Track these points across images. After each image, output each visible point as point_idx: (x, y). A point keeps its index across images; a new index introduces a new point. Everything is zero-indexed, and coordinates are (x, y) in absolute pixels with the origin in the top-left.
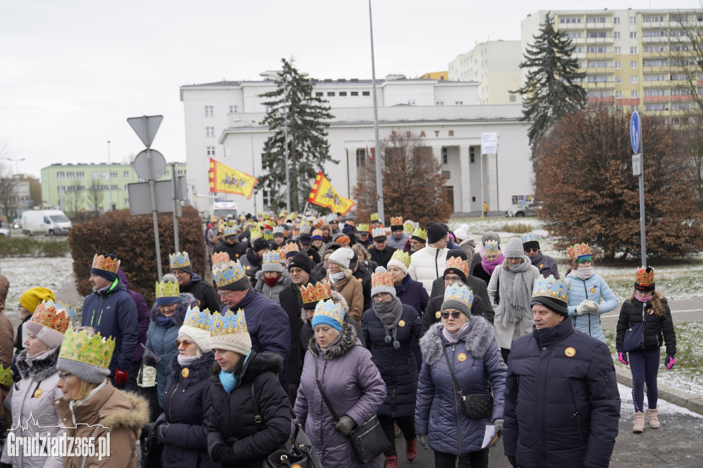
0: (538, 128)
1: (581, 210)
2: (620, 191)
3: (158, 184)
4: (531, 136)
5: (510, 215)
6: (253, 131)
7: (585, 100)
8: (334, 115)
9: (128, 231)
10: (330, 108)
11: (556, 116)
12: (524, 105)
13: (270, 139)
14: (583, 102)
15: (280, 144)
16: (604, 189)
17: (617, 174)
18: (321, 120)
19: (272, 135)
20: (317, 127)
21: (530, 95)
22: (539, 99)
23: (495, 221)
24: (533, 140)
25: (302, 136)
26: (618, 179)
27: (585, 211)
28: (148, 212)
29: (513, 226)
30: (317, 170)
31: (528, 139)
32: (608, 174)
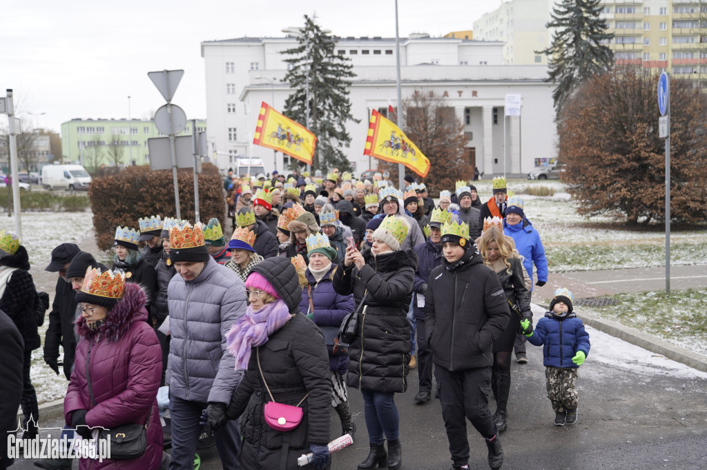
0: (563, 89)
1: (606, 174)
2: (647, 155)
3: (179, 141)
4: (556, 97)
5: (533, 178)
6: (275, 88)
7: (612, 62)
8: (356, 74)
9: (147, 186)
10: (352, 66)
11: (582, 77)
12: (551, 64)
13: (291, 97)
15: (301, 102)
16: (629, 153)
17: (643, 137)
18: (343, 78)
19: (293, 93)
20: (339, 85)
21: (557, 56)
22: (565, 59)
23: (517, 183)
24: (558, 102)
25: (324, 94)
26: (644, 142)
27: (609, 175)
28: (167, 167)
29: (535, 189)
30: (339, 130)
31: (552, 101)
32: (634, 137)
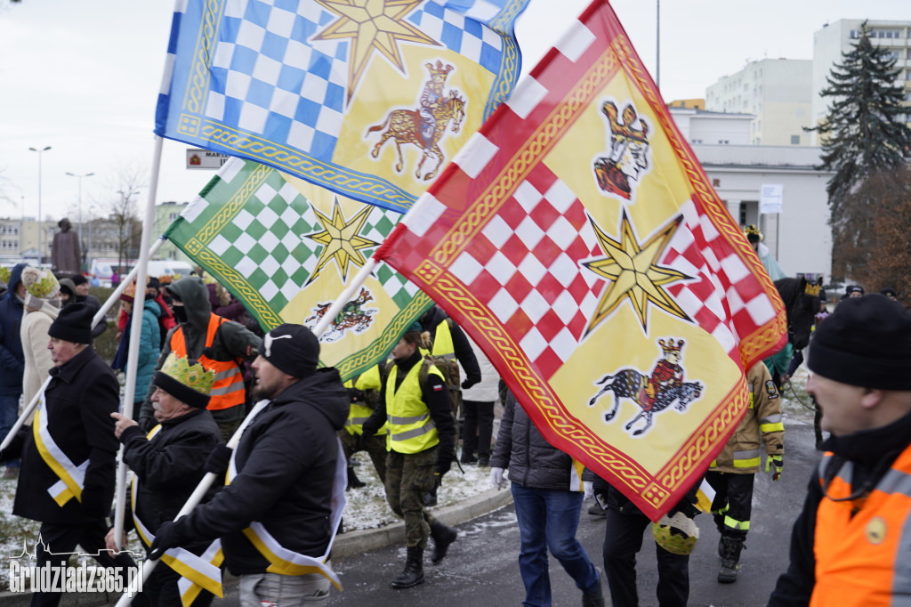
0: (842, 180)
4: (831, 191)
11: (867, 165)
12: (825, 146)
14: (906, 148)
21: (834, 135)
22: (845, 140)
24: (834, 198)
31: (826, 195)
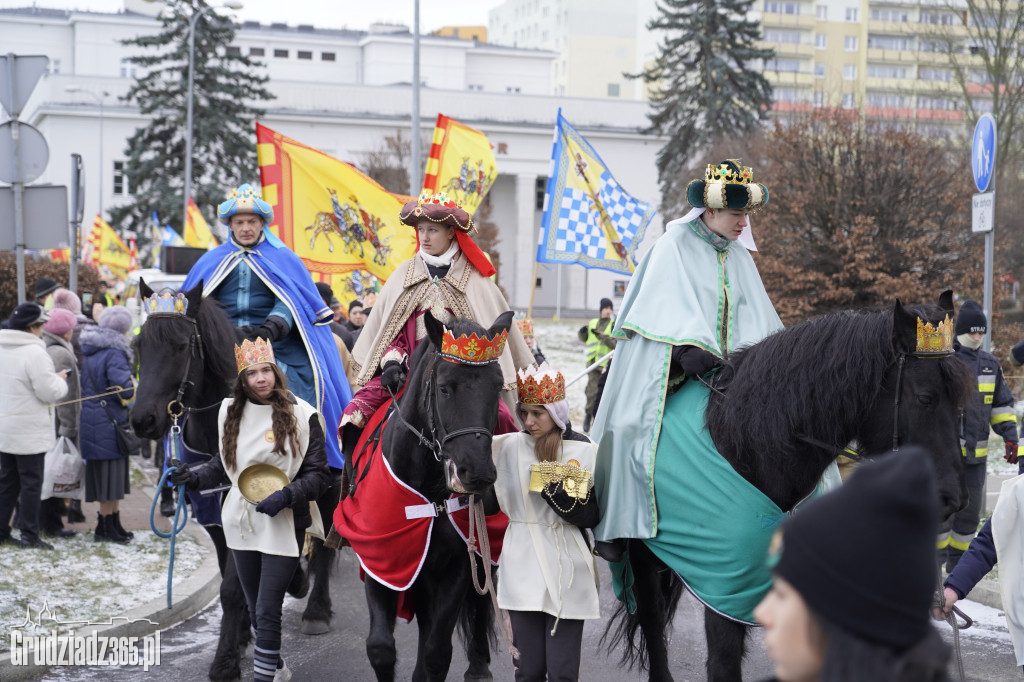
0: (676, 150)
1: (795, 308)
2: (870, 276)
4: (663, 165)
6: (106, 114)
7: (769, 103)
8: (275, 94)
10: (267, 79)
11: (711, 129)
12: (654, 101)
13: (141, 132)
14: (763, 107)
15: (157, 144)
16: (837, 270)
17: (866, 243)
18: (247, 102)
19: (145, 122)
20: (238, 115)
21: (666, 85)
22: (681, 93)
24: (666, 174)
25: (209, 130)
26: (868, 251)
27: (802, 310)
28: (7, 246)
31: (655, 171)
32: (849, 242)
